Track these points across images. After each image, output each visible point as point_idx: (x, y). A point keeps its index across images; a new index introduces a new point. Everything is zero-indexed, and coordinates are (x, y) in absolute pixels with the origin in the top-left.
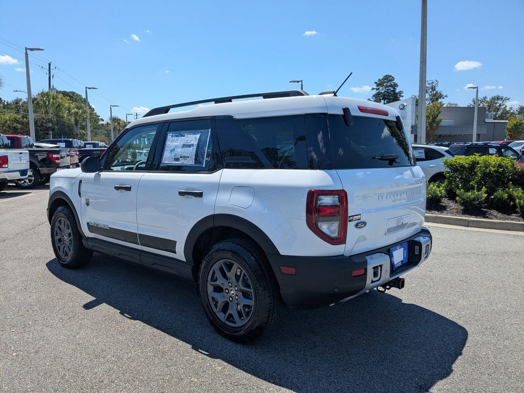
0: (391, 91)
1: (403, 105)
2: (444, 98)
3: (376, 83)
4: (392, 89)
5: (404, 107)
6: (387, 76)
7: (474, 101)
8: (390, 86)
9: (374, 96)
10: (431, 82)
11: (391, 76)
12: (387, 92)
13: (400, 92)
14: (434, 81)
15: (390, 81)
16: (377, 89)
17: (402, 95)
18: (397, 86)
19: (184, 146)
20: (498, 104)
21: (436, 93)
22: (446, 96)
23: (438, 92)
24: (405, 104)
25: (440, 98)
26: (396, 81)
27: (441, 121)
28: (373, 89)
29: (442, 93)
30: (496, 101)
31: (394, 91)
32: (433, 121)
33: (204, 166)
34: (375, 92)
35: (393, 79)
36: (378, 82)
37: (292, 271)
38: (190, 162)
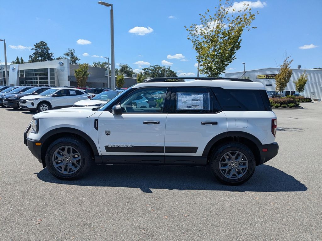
0: (45, 52)
1: (62, 62)
2: (78, 60)
3: (34, 45)
4: (46, 51)
5: (62, 64)
6: (42, 42)
7: (94, 64)
8: (44, 49)
9: (34, 54)
10: (71, 50)
11: (44, 42)
12: (43, 52)
13: (51, 54)
14: (72, 49)
15: (44, 45)
16: (36, 50)
17: (52, 55)
18: (49, 49)
19: (193, 100)
20: (106, 67)
21: (74, 57)
22: (80, 59)
23: (75, 56)
24: (63, 62)
25: (77, 60)
26: (48, 46)
27: (88, 74)
28: (33, 49)
29: (78, 57)
30: (105, 65)
31: (47, 52)
32: (84, 74)
33: (209, 110)
34: (34, 51)
35: (46, 44)
36: (36, 45)
37: (266, 150)
38: (201, 108)
